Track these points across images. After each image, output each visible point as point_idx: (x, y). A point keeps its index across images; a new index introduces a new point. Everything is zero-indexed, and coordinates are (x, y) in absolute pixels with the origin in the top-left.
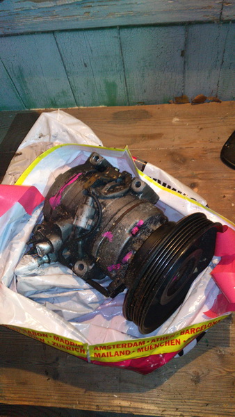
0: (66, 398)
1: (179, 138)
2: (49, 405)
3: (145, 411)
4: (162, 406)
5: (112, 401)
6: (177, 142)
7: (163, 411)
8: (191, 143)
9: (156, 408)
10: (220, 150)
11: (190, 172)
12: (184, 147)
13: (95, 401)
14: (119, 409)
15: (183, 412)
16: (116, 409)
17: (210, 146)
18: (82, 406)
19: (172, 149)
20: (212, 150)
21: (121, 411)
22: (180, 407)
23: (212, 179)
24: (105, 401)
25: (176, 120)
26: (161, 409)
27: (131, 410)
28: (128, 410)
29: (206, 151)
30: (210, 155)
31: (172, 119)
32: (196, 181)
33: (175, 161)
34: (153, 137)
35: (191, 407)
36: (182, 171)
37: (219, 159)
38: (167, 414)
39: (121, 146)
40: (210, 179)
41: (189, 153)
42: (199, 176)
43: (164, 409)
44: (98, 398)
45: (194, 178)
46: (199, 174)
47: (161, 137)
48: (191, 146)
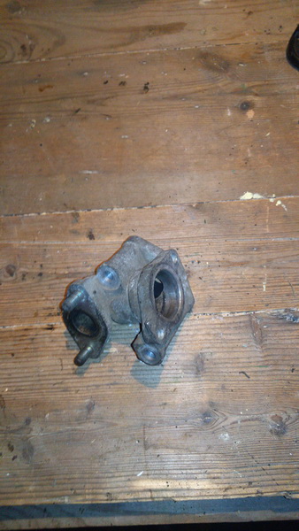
0: (50, 487)
1: (214, 29)
2: (20, 502)
3: (193, 494)
4: (225, 481)
5: (134, 484)
6: (211, 36)
7: (226, 489)
8: (234, 37)
9: (215, 486)
10: (285, 46)
11: (238, 85)
12: (223, 43)
13: (104, 486)
14: (148, 495)
15: (262, 486)
16: (141, 495)
17: (267, 40)
18: (80, 498)
19: (203, 47)
20: (272, 47)
21: (151, 498)
22: (255, 479)
23: (277, 94)
24: (121, 484)
26: (221, 486)
27: (169, 494)
28: (165, 494)
29: (260, 48)
30: (268, 55)
32: (250, 98)
33: (210, 67)
34: (167, 29)
35: (274, 477)
36: (224, 82)
37: (286, 61)
38: (233, 494)
39: (112, 47)
40: (273, 95)
41: (233, 52)
42: (254, 90)
43: (227, 486)
44: (107, 480)
45: (245, 94)
46: (253, 87)
47: (182, 29)
48: (237, 41)
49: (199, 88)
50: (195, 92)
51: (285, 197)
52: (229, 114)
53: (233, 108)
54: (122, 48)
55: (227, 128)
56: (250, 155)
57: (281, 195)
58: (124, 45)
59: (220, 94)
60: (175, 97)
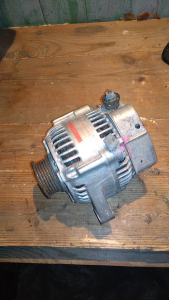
0: (45, 239)
1: (129, 45)
2: (32, 245)
3: (108, 246)
4: (123, 241)
5: (83, 240)
6: (127, 48)
7: (123, 245)
8: (137, 49)
9: (119, 243)
10: (161, 53)
11: (138, 70)
12: (133, 51)
13: (69, 240)
14: (89, 245)
15: (140, 244)
16: (86, 245)
17: (153, 50)
18: (58, 244)
19: (123, 53)
20: (155, 53)
22: (137, 241)
23: (156, 74)
24: (77, 239)
25: (125, 32)
26: (121, 243)
27: (98, 245)
28: (96, 245)
29: (150, 54)
30: (153, 57)
31: (122, 31)
32: (143, 76)
33: (126, 62)
34: (107, 45)
35: (146, 241)
36: (132, 69)
37: (161, 59)
38: (127, 247)
39: (82, 52)
40: (154, 74)
41: (137, 55)
42: (145, 72)
43: (124, 243)
44: (71, 237)
45: (142, 74)
46: (145, 71)
47: (114, 45)
48: (139, 50)
49: (121, 71)
50: (119, 73)
51: (157, 120)
52: (133, 83)
53: (135, 80)
54: (87, 53)
55: (133, 88)
56: (142, 101)
57: (156, 119)
58: (88, 51)
59: (130, 74)
60: (110, 75)
